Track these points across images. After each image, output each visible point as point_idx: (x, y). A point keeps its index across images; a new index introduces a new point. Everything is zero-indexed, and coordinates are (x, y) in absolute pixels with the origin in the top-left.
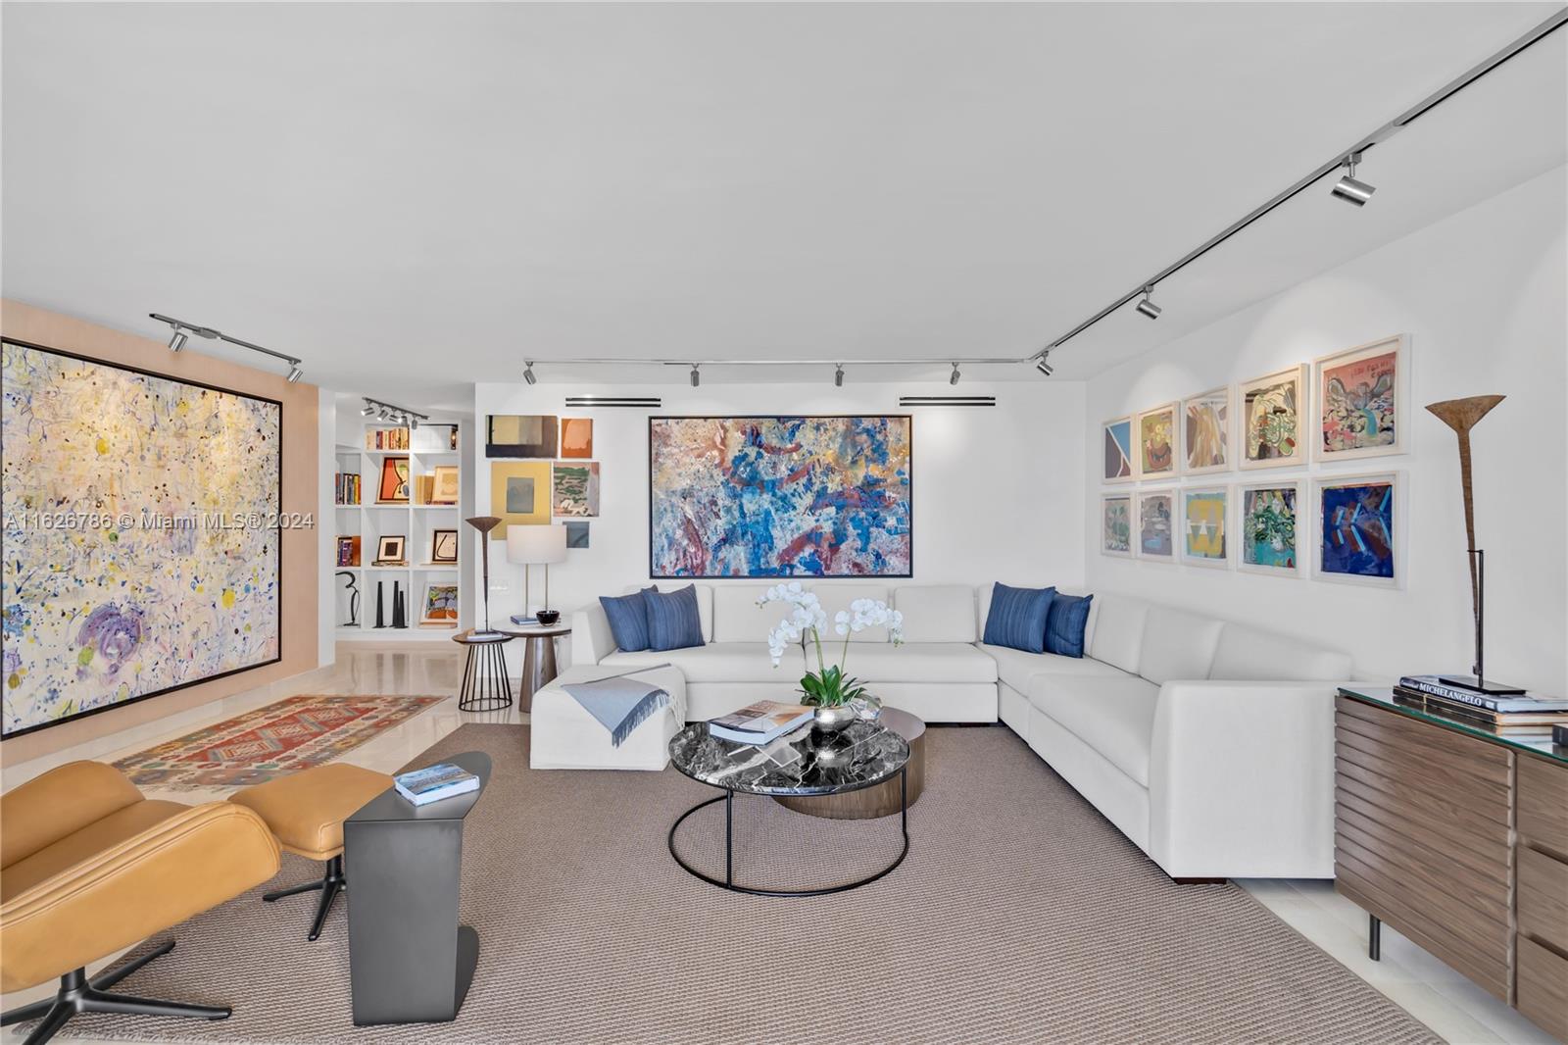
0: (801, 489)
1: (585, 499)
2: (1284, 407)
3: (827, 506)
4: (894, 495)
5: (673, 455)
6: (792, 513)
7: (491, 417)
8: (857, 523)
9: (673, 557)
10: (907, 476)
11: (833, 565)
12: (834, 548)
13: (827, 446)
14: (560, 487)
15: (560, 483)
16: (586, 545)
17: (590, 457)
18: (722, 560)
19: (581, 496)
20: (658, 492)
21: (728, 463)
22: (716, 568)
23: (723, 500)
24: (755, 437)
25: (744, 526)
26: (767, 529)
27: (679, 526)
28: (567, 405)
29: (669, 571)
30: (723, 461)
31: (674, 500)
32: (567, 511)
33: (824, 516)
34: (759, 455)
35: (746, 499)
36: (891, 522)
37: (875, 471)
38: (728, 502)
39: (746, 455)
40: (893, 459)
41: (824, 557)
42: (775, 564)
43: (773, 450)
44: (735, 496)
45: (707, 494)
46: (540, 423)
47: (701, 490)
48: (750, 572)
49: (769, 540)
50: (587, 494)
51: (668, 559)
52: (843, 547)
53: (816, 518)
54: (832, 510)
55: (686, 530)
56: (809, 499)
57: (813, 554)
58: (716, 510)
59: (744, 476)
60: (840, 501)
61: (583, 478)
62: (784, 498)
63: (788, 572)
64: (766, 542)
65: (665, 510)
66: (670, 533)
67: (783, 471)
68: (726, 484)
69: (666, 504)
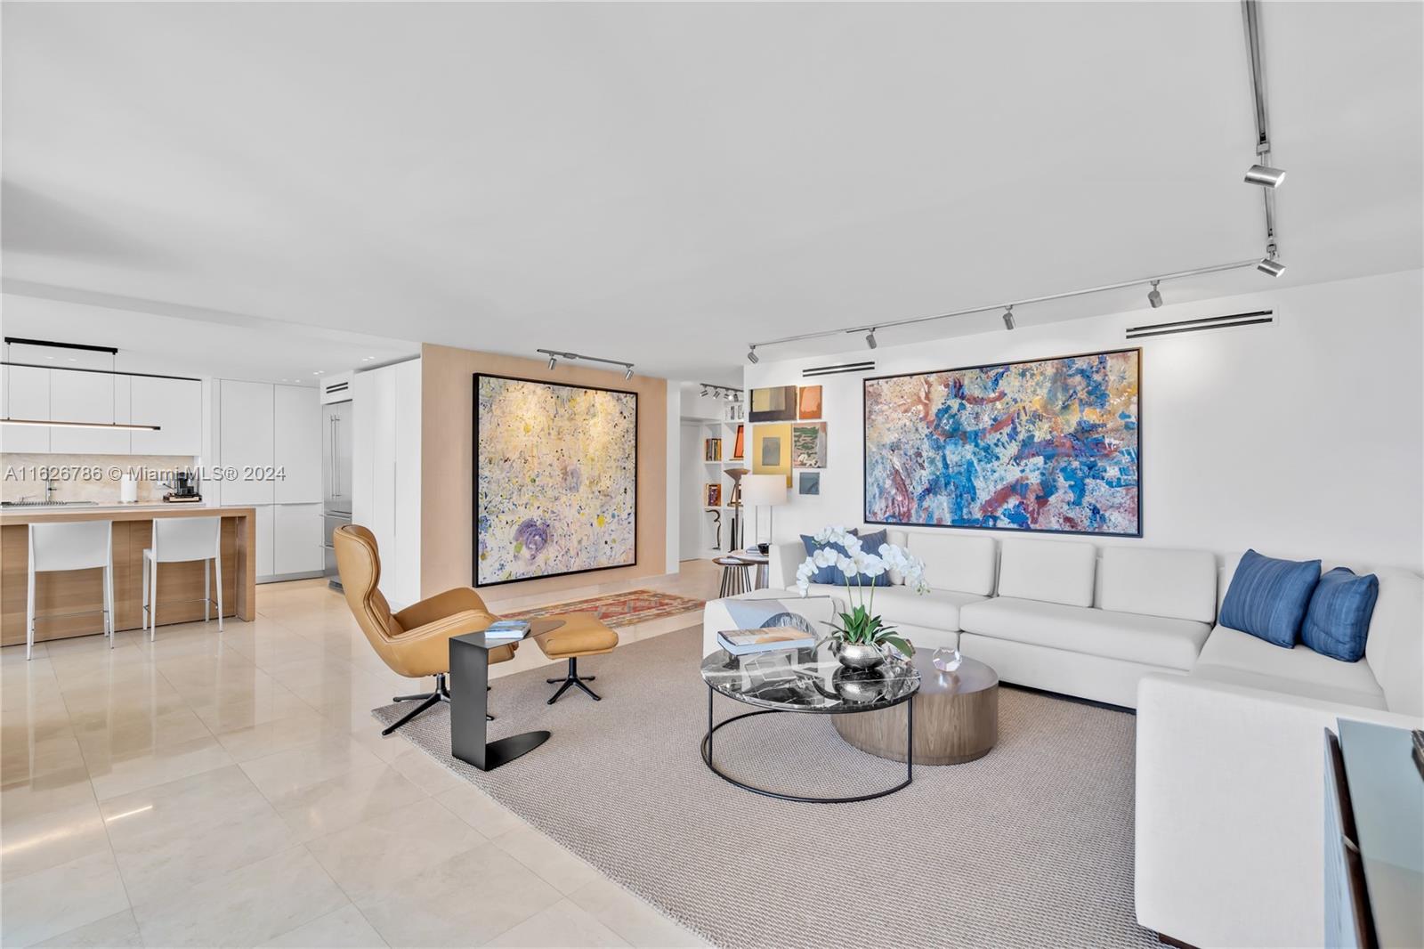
0: (1005, 438)
1: (816, 453)
3: (1033, 455)
4: (1117, 442)
5: (883, 412)
6: (996, 463)
7: (752, 391)
8: (1069, 474)
9: (883, 505)
10: (1134, 419)
11: (1041, 519)
12: (1042, 500)
13: (1034, 392)
14: (798, 444)
15: (798, 441)
16: (817, 492)
17: (820, 417)
18: (926, 509)
19: (813, 451)
20: (871, 446)
21: (932, 417)
22: (920, 517)
23: (927, 452)
24: (957, 390)
25: (947, 476)
26: (969, 480)
27: (888, 476)
28: (804, 376)
29: (880, 517)
30: (927, 414)
31: (884, 452)
32: (803, 464)
33: (1030, 466)
34: (962, 407)
35: (949, 450)
36: (1112, 472)
37: (1091, 416)
38: (931, 454)
39: (949, 407)
40: (1114, 402)
41: (1031, 509)
42: (978, 515)
43: (976, 401)
44: (938, 447)
45: (913, 447)
46: (783, 391)
47: (907, 443)
48: (953, 521)
49: (972, 490)
50: (817, 449)
51: (879, 506)
52: (1052, 499)
53: (1021, 468)
54: (1040, 460)
55: (894, 480)
56: (1013, 448)
57: (1018, 506)
58: (920, 461)
59: (947, 428)
60: (1049, 450)
61: (815, 435)
62: (987, 449)
63: (991, 523)
64: (969, 493)
65: (877, 462)
66: (881, 484)
67: (986, 421)
68: (930, 436)
69: (878, 457)
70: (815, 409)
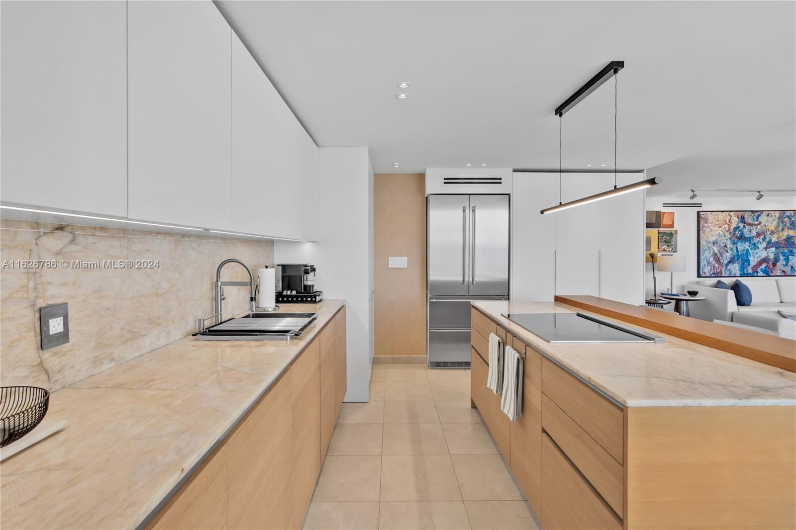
0: (761, 240)
1: (672, 245)
3: (771, 247)
5: (709, 227)
6: (758, 250)
8: (784, 254)
9: (709, 269)
11: (774, 272)
12: (774, 264)
13: (772, 223)
15: (662, 239)
17: (673, 227)
18: (729, 270)
19: (670, 244)
20: (703, 242)
21: (732, 230)
22: (729, 273)
23: (729, 245)
24: (742, 219)
25: (738, 255)
26: (747, 257)
27: (711, 256)
28: (664, 206)
29: (707, 275)
30: (729, 229)
31: (709, 245)
32: (664, 250)
33: (770, 251)
34: (744, 227)
35: (739, 245)
37: (790, 233)
38: (731, 246)
39: (739, 227)
41: (770, 268)
42: (750, 271)
43: (750, 225)
44: (734, 243)
45: (723, 243)
46: (655, 213)
47: (721, 241)
48: (740, 274)
49: (748, 261)
50: (673, 243)
51: (706, 270)
52: (778, 264)
53: (767, 252)
54: (773, 249)
55: (714, 258)
56: (764, 244)
57: (766, 267)
58: (726, 249)
59: (738, 235)
60: (777, 245)
61: (671, 236)
62: (754, 244)
63: (756, 274)
64: (746, 262)
65: (706, 249)
66: (708, 259)
67: (754, 233)
68: (730, 239)
69: (706, 247)
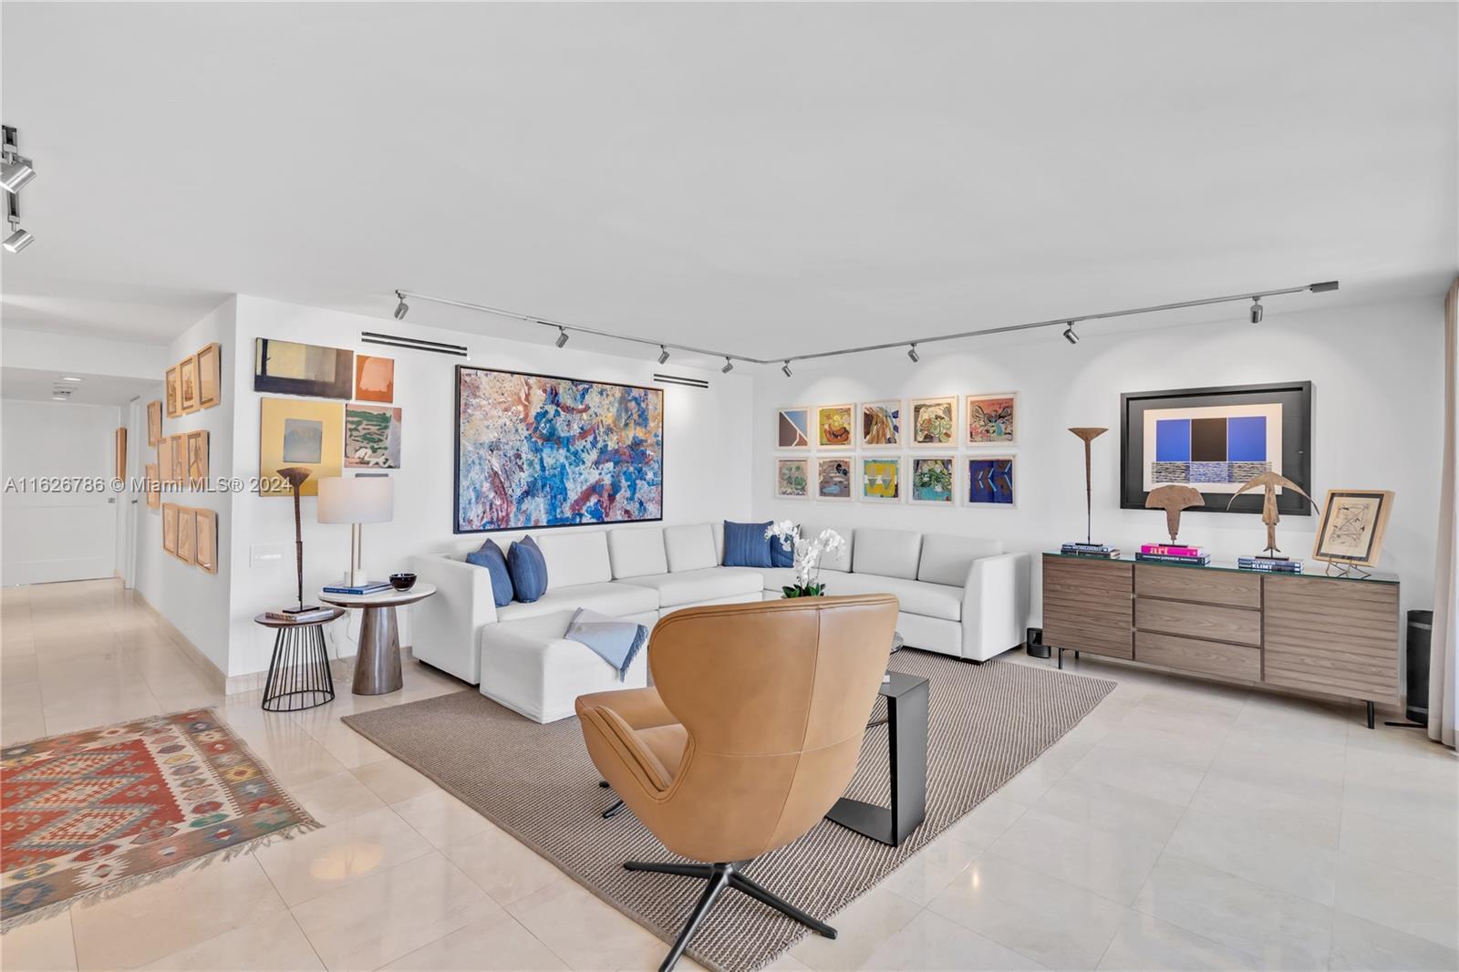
0: (589, 446)
1: (386, 448)
2: (943, 416)
3: (607, 461)
4: (652, 454)
5: (481, 407)
6: (582, 467)
7: (265, 342)
8: (628, 476)
9: (480, 510)
10: (660, 439)
11: (611, 513)
12: (612, 498)
13: (608, 409)
14: (355, 433)
15: (356, 429)
17: (390, 401)
18: (524, 511)
19: (381, 445)
20: (467, 444)
21: (531, 419)
22: (519, 520)
23: (526, 454)
25: (544, 478)
26: (562, 482)
27: (486, 479)
28: (363, 340)
29: (476, 524)
30: (526, 416)
31: (481, 452)
32: (363, 462)
33: (605, 470)
34: (557, 414)
35: (546, 451)
36: (650, 475)
37: (640, 433)
38: (530, 456)
39: (546, 412)
40: (652, 424)
41: (605, 505)
42: (568, 514)
43: (568, 410)
44: (537, 450)
45: (513, 448)
46: (333, 357)
47: (507, 444)
48: (548, 521)
49: (564, 491)
50: (387, 443)
51: (475, 513)
52: (618, 496)
53: (599, 471)
54: (610, 465)
55: (493, 483)
56: (594, 455)
57: (597, 503)
58: (520, 463)
59: (544, 432)
60: (617, 457)
61: (383, 425)
62: (576, 454)
63: (578, 520)
64: (561, 494)
65: (473, 462)
66: (478, 486)
67: (576, 430)
68: (529, 438)
69: (475, 457)
70: (384, 390)
